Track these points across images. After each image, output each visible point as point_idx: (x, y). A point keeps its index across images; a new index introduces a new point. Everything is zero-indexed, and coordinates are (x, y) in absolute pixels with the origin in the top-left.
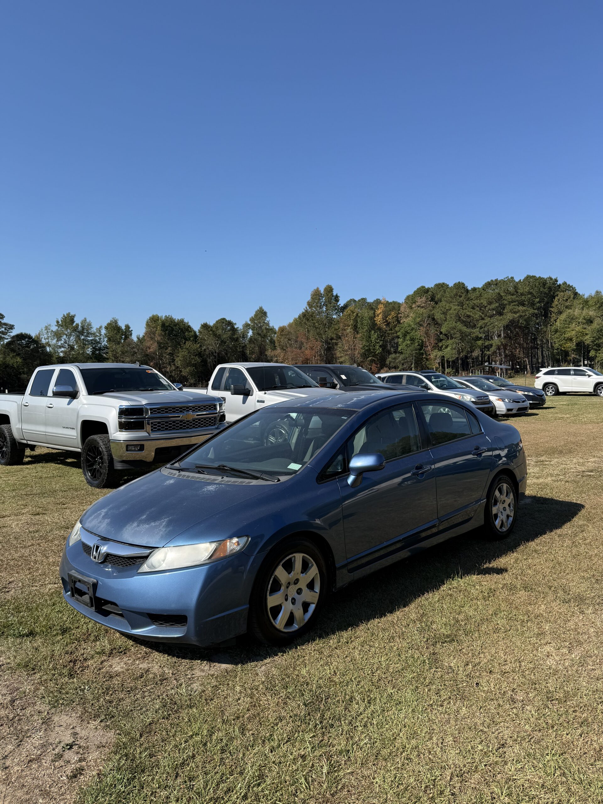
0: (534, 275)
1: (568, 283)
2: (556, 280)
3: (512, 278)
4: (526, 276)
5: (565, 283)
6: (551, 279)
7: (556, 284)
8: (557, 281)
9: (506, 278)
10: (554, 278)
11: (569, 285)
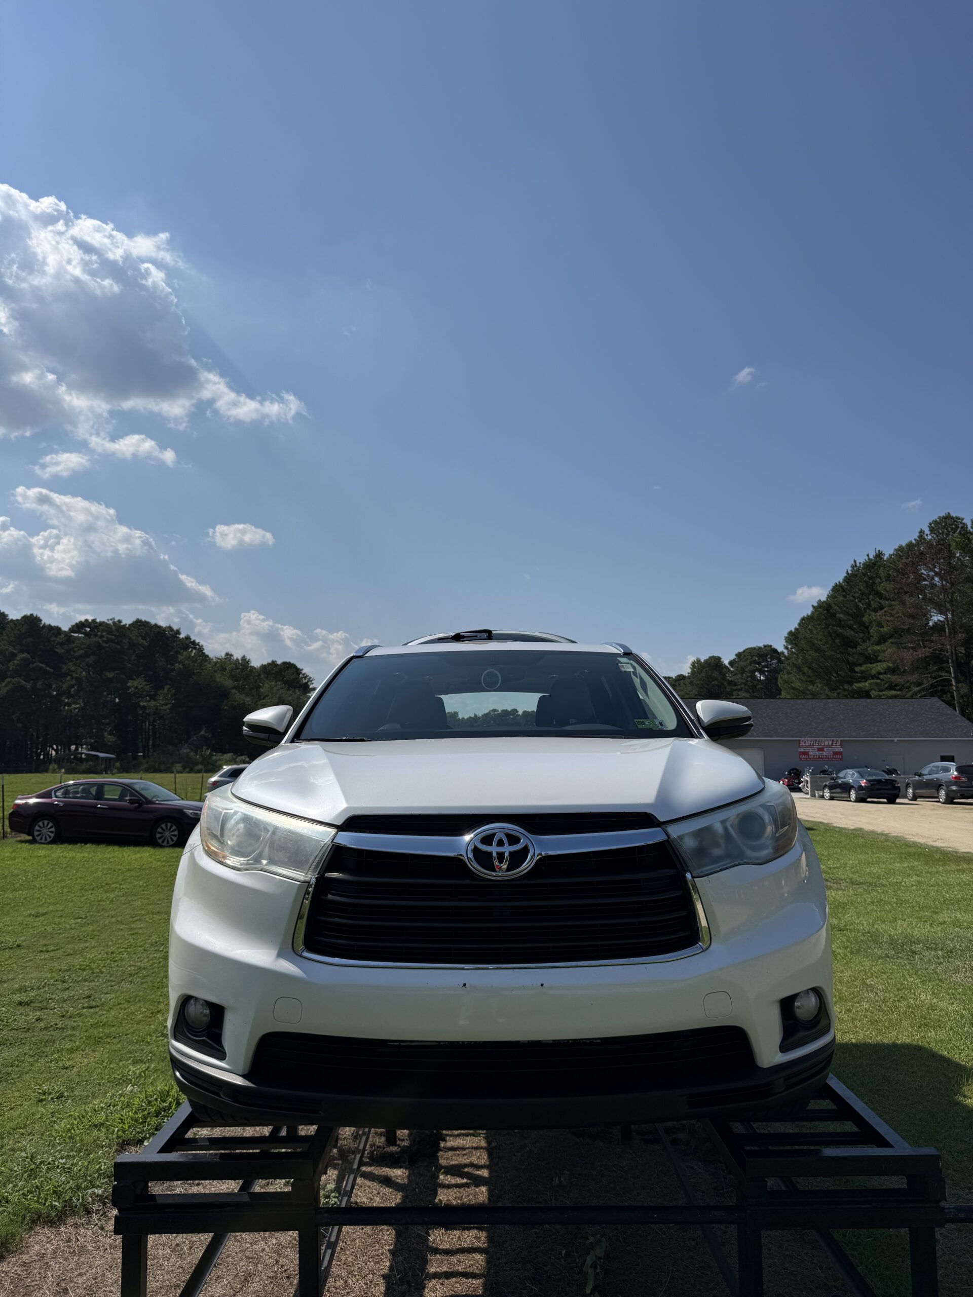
0: (147, 620)
1: (193, 638)
2: (178, 632)
3: (120, 621)
4: (134, 619)
5: (188, 638)
6: (170, 628)
7: (178, 637)
8: (180, 634)
9: (111, 620)
10: (175, 628)
11: (194, 641)
